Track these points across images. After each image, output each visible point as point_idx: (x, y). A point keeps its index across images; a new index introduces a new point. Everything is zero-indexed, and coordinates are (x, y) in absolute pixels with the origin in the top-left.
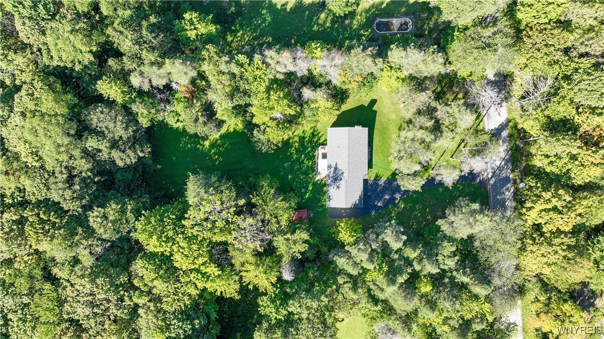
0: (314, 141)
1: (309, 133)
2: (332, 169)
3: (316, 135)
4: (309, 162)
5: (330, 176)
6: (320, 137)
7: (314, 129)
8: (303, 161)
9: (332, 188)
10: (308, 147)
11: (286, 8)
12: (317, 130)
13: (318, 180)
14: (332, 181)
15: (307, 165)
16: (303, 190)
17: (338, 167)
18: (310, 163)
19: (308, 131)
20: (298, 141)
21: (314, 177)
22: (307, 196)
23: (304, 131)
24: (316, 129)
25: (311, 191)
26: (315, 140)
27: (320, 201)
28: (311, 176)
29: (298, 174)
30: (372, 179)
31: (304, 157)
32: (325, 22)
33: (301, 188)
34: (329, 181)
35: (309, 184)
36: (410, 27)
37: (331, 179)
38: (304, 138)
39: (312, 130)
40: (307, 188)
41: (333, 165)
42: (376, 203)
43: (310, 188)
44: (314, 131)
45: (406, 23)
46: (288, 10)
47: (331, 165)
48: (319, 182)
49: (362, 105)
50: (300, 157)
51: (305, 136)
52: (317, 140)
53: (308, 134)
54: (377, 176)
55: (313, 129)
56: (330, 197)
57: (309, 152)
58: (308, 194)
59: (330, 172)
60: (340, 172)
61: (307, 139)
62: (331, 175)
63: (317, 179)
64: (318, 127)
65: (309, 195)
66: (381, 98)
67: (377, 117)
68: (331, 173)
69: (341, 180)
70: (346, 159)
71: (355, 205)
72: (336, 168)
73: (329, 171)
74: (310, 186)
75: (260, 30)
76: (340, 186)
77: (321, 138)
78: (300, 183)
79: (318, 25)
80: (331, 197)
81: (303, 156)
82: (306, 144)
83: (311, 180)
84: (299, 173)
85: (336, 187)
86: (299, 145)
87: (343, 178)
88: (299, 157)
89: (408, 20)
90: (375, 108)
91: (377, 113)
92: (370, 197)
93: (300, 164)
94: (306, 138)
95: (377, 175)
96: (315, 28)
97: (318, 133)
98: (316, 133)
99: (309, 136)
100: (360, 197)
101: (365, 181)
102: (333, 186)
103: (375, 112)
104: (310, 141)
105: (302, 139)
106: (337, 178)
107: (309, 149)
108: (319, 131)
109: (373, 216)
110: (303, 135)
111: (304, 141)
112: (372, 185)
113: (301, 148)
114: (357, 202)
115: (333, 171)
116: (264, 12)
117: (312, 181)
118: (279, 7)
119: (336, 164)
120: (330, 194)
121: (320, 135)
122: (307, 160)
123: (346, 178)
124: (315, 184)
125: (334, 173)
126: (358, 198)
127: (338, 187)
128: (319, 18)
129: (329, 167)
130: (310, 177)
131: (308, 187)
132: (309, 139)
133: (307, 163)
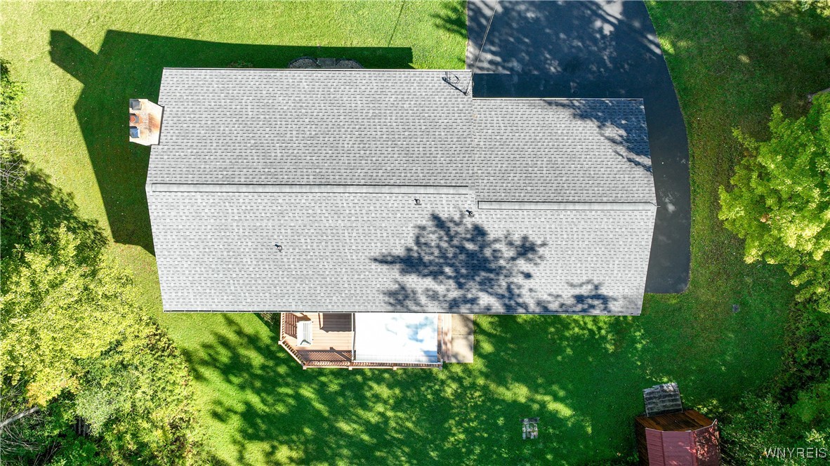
0: (263, 367)
1: (224, 386)
2: (414, 282)
3: (236, 357)
4: (377, 398)
5: (455, 294)
6: (240, 333)
7: (204, 363)
8: (370, 428)
9: (527, 284)
10: (297, 397)
12: (206, 346)
13: (476, 348)
14: (486, 285)
15: (394, 408)
16: (530, 430)
17: (399, 251)
18: (384, 391)
19: (216, 395)
20: (266, 446)
21: (457, 370)
22: (564, 411)
23: (215, 415)
24: (202, 354)
25: (534, 388)
26: (256, 359)
27: (591, 343)
28: (450, 390)
29: (445, 454)
30: (469, 49)
31: (349, 420)
33: (517, 441)
34: (485, 299)
35: (496, 401)
37: (474, 291)
38: (249, 414)
39: (207, 372)
40: (517, 411)
41: (390, 277)
42: (608, 29)
43: (520, 392)
44: (213, 362)
47: (391, 294)
48: (487, 347)
49: (77, 108)
50: (352, 441)
51: (240, 408)
52: (259, 349)
53: (233, 397)
54: (454, 24)
55: (202, 370)
56: (580, 299)
57: (322, 391)
58: (553, 406)
59: (434, 296)
60: (432, 238)
61: (254, 399)
62: (449, 288)
63: (468, 357)
64: (193, 344)
65: (556, 398)
66: (40, 10)
67: (136, 30)
68: (441, 289)
69: (479, 232)
70: (350, 199)
71: (634, 145)
72: (410, 263)
73: (423, 299)
74: (507, 395)
76: (517, 238)
77: (249, 330)
78: (490, 443)
80: (585, 290)
81: (344, 426)
82: (281, 408)
83: (473, 386)
84: (437, 448)
85: (522, 265)
86: (289, 443)
87: (468, 222)
88: (349, 446)
90: (92, 40)
91: (117, 27)
92: (572, 65)
93: (389, 444)
94: (247, 404)
95: (448, 20)
97: (224, 342)
98: (224, 356)
99: (242, 387)
100: (584, 116)
101: (486, 86)
102: (519, 280)
103: (113, 38)
104: (268, 384)
105: (254, 426)
106: (471, 255)
107: (307, 392)
108: (210, 339)
109: (682, 44)
110: (235, 422)
111: (266, 417)
112: (507, 53)
113: (299, 432)
114: (612, 131)
115: (429, 283)
117: (481, 381)
119: (384, 260)
120: (567, 295)
121: (232, 336)
122: (365, 407)
123: (467, 200)
124: (497, 369)
125: (436, 274)
126: (591, 125)
127: (526, 249)
129: (400, 300)
130: (458, 396)
131: (515, 403)
132: (257, 392)
133: (380, 408)
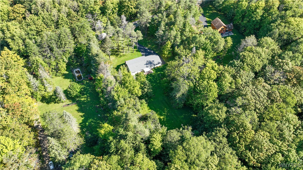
11: (83, 115)
16: (160, 75)
28: (153, 75)
32: (85, 98)
36: (77, 70)
41: (146, 65)
45: (76, 72)
46: (84, 114)
56: (158, 63)
60: (147, 62)
62: (149, 65)
69: (150, 61)
72: (147, 64)
74: (158, 73)
75: (97, 121)
79: (87, 99)
89: (74, 71)
96: (89, 100)
116: (87, 124)
118: (83, 118)
127: (153, 61)
128: (84, 100)
129: (147, 67)
